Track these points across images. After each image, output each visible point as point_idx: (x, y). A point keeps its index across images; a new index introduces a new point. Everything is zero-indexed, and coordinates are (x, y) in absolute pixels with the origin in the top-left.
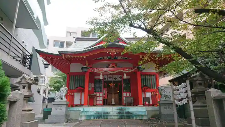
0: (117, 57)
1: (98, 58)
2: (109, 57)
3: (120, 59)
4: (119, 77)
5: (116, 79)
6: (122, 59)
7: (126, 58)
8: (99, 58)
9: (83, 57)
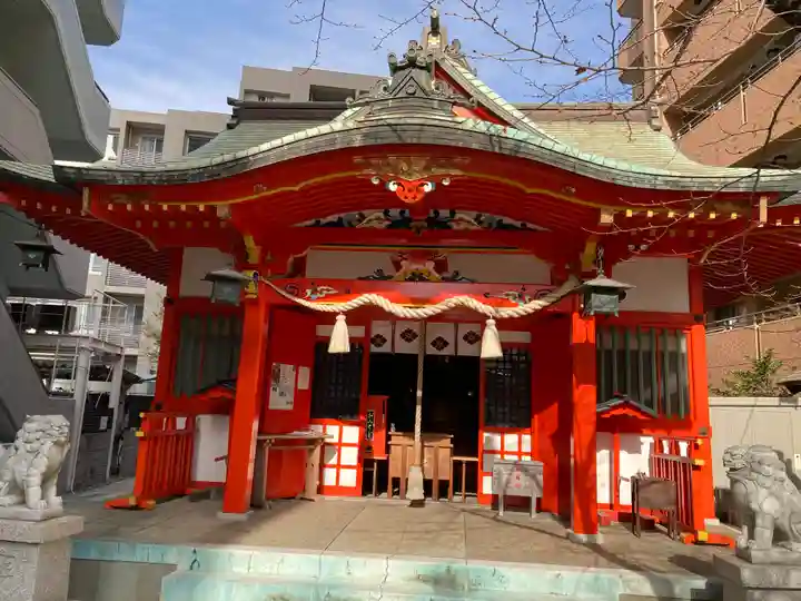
0: (444, 213)
1: (323, 221)
2: (395, 212)
3: (462, 226)
4: (461, 336)
5: (446, 344)
6: (476, 227)
7: (507, 220)
8: (333, 218)
9: (213, 209)
